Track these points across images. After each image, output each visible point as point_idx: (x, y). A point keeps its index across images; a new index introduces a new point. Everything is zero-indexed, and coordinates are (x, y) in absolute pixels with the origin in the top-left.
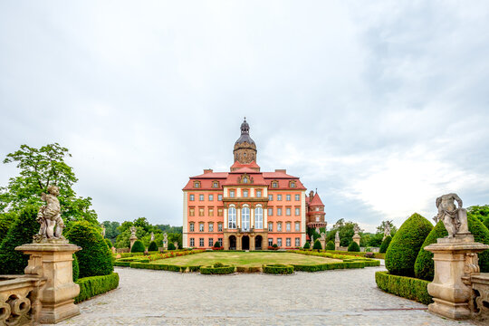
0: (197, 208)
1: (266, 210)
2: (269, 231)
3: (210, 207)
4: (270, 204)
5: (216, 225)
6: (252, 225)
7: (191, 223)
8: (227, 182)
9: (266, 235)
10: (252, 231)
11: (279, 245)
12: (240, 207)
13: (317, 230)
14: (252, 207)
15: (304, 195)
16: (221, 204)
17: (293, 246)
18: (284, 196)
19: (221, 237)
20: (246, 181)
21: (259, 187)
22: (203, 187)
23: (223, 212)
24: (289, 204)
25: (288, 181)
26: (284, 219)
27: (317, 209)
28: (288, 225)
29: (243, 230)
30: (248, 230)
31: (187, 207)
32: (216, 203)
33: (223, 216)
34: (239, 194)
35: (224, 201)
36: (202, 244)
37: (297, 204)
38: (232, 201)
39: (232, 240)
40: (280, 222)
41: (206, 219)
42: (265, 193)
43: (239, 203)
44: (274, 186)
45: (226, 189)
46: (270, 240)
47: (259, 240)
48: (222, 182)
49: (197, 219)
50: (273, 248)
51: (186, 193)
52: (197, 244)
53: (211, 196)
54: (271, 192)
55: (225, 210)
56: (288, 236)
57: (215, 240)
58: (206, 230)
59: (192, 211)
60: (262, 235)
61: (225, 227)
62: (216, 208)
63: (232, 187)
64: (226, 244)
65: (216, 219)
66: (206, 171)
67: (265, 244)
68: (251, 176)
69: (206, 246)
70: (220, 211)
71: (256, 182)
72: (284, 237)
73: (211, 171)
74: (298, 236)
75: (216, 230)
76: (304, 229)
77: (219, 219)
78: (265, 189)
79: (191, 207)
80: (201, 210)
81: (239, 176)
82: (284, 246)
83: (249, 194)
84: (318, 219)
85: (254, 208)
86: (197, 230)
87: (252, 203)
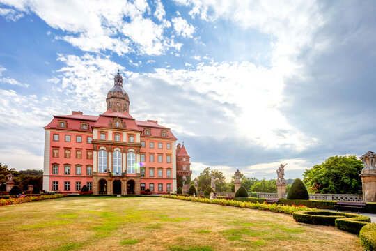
0: (62, 150)
1: (138, 156)
2: (142, 176)
3: (78, 149)
4: (142, 150)
5: (84, 167)
6: (124, 169)
7: (54, 165)
8: (96, 124)
9: (138, 179)
10: (124, 175)
11: (151, 190)
12: (112, 151)
13: (184, 178)
14: (124, 151)
15: (175, 144)
16: (91, 147)
17: (165, 191)
18: (156, 144)
19: (90, 180)
20: (118, 125)
21: (131, 133)
22: (70, 127)
23: (92, 155)
24: (160, 151)
25: (160, 130)
26: (156, 165)
27: (184, 160)
28: (160, 171)
29: (114, 174)
30: (120, 174)
31: (49, 147)
32: (84, 146)
33: (92, 159)
34: (110, 137)
35: (94, 143)
36: (67, 187)
37: (168, 152)
38: (103, 144)
39: (102, 183)
40: (153, 168)
41: (73, 161)
42: (138, 139)
43: (110, 146)
44: (147, 133)
45: (96, 132)
46: (143, 185)
47: (131, 184)
48: (91, 124)
49: (61, 161)
50: (146, 193)
51: (49, 131)
52: (61, 188)
53: (79, 138)
54: (144, 139)
55: (95, 153)
56: (160, 181)
57: (84, 182)
58: (72, 174)
59: (56, 152)
60: (135, 180)
61: (95, 170)
62: (84, 151)
63: (102, 130)
64: (95, 188)
65: (84, 162)
66: (74, 113)
67: (137, 189)
68: (124, 121)
69: (73, 189)
70: (90, 153)
71: (128, 127)
72: (156, 183)
73: (80, 113)
74: (169, 182)
75: (84, 174)
76: (174, 176)
77: (88, 162)
78: (138, 135)
79: (54, 148)
80: (68, 152)
81: (111, 119)
82: (156, 191)
83: (121, 137)
84: (184, 168)
85: (126, 152)
86: (61, 173)
87: (124, 147)
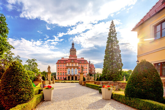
0: (60, 69)
2: (79, 75)
3: (63, 68)
4: (79, 68)
5: (65, 73)
6: (74, 73)
7: (58, 73)
10: (74, 75)
12: (71, 69)
13: (93, 75)
16: (66, 67)
19: (66, 76)
20: (73, 61)
21: (76, 63)
22: (61, 63)
25: (84, 61)
27: (93, 69)
29: (72, 75)
32: (65, 67)
34: (71, 65)
35: (67, 67)
36: (61, 78)
37: (86, 68)
38: (69, 67)
39: (69, 77)
41: (62, 72)
43: (71, 67)
44: (80, 62)
45: (67, 64)
47: (76, 77)
48: (66, 61)
49: (60, 72)
51: (57, 64)
52: (60, 79)
53: (63, 65)
57: (65, 77)
58: (62, 75)
61: (67, 74)
63: (69, 63)
64: (67, 79)
65: (65, 72)
69: (62, 79)
70: (66, 69)
71: (75, 62)
78: (78, 64)
79: (58, 68)
81: (71, 60)
83: (73, 65)
84: (93, 72)
85: (75, 69)
86: (60, 75)
87: (74, 67)
